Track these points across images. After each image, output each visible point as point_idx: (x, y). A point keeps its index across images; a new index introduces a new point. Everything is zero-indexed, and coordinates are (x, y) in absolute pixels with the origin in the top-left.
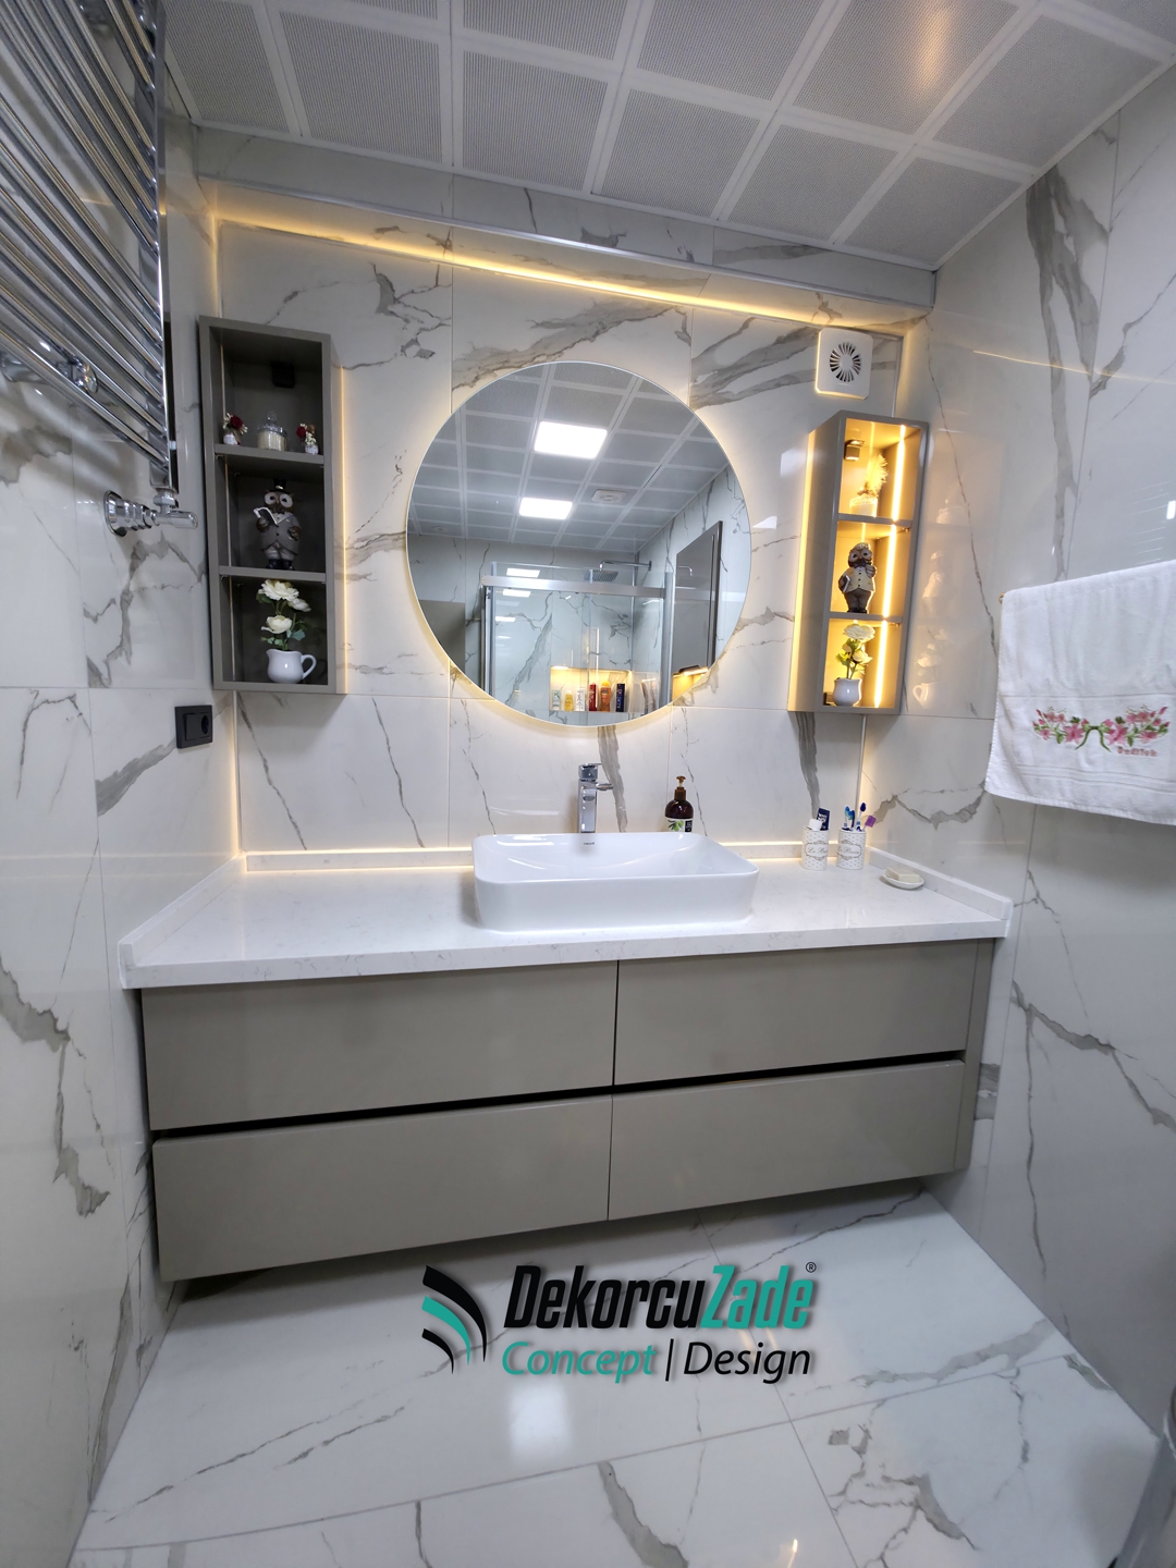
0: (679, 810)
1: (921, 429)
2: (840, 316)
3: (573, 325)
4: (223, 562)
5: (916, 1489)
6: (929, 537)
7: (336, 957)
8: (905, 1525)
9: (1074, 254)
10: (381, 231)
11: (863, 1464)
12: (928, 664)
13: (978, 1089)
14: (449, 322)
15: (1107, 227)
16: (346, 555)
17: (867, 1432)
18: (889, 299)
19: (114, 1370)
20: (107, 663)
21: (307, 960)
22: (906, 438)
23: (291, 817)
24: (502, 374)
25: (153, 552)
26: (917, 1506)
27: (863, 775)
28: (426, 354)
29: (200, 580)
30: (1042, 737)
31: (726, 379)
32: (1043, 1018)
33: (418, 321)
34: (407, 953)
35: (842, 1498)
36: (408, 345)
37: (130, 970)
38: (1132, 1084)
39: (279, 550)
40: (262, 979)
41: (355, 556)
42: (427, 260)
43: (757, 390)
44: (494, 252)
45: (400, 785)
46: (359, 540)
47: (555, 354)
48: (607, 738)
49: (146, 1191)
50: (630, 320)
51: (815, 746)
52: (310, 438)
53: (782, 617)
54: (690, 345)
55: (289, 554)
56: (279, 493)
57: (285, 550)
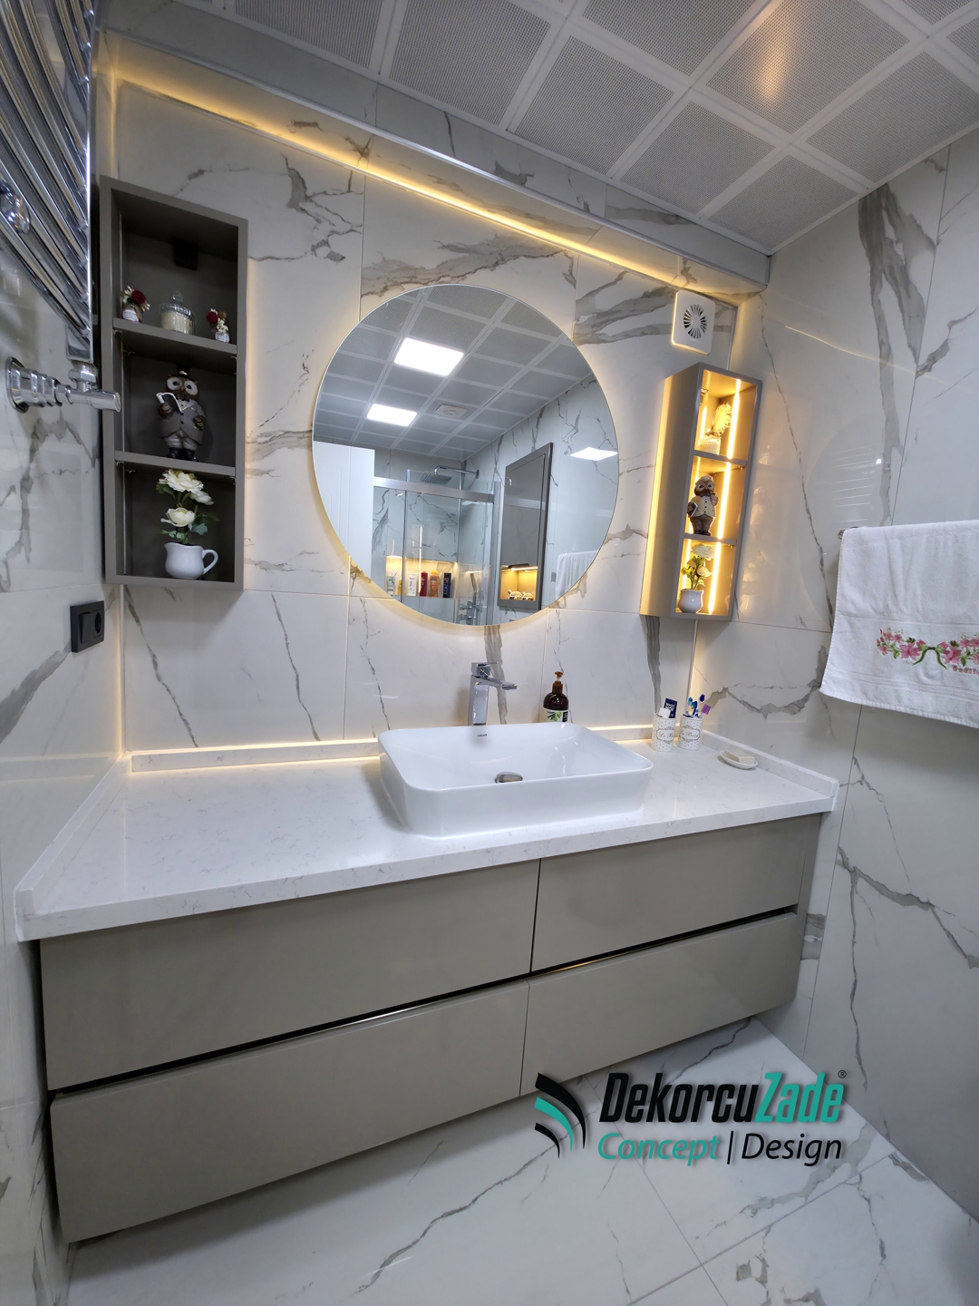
0: (556, 702)
1: (755, 387)
2: (695, 281)
3: (476, 252)
4: (118, 448)
7: (273, 881)
9: (903, 258)
10: (298, 125)
11: (768, 1293)
13: (804, 937)
14: (361, 229)
15: (935, 243)
16: (249, 449)
20: (5, 561)
21: (242, 887)
22: (743, 392)
23: (181, 715)
24: (409, 289)
25: (51, 432)
27: (694, 669)
28: (337, 258)
29: (93, 465)
30: (881, 652)
31: (603, 322)
32: (868, 879)
33: (330, 223)
34: (348, 870)
36: (319, 245)
37: (29, 920)
38: (949, 935)
39: (182, 439)
40: (191, 913)
41: (259, 449)
42: (340, 165)
43: (627, 335)
44: (410, 169)
45: (298, 680)
46: (262, 435)
47: (458, 277)
48: (492, 636)
49: (40, 1160)
50: (525, 256)
51: (659, 644)
52: (221, 325)
53: (638, 534)
54: (575, 287)
55: (193, 444)
56: (184, 379)
57: (188, 440)
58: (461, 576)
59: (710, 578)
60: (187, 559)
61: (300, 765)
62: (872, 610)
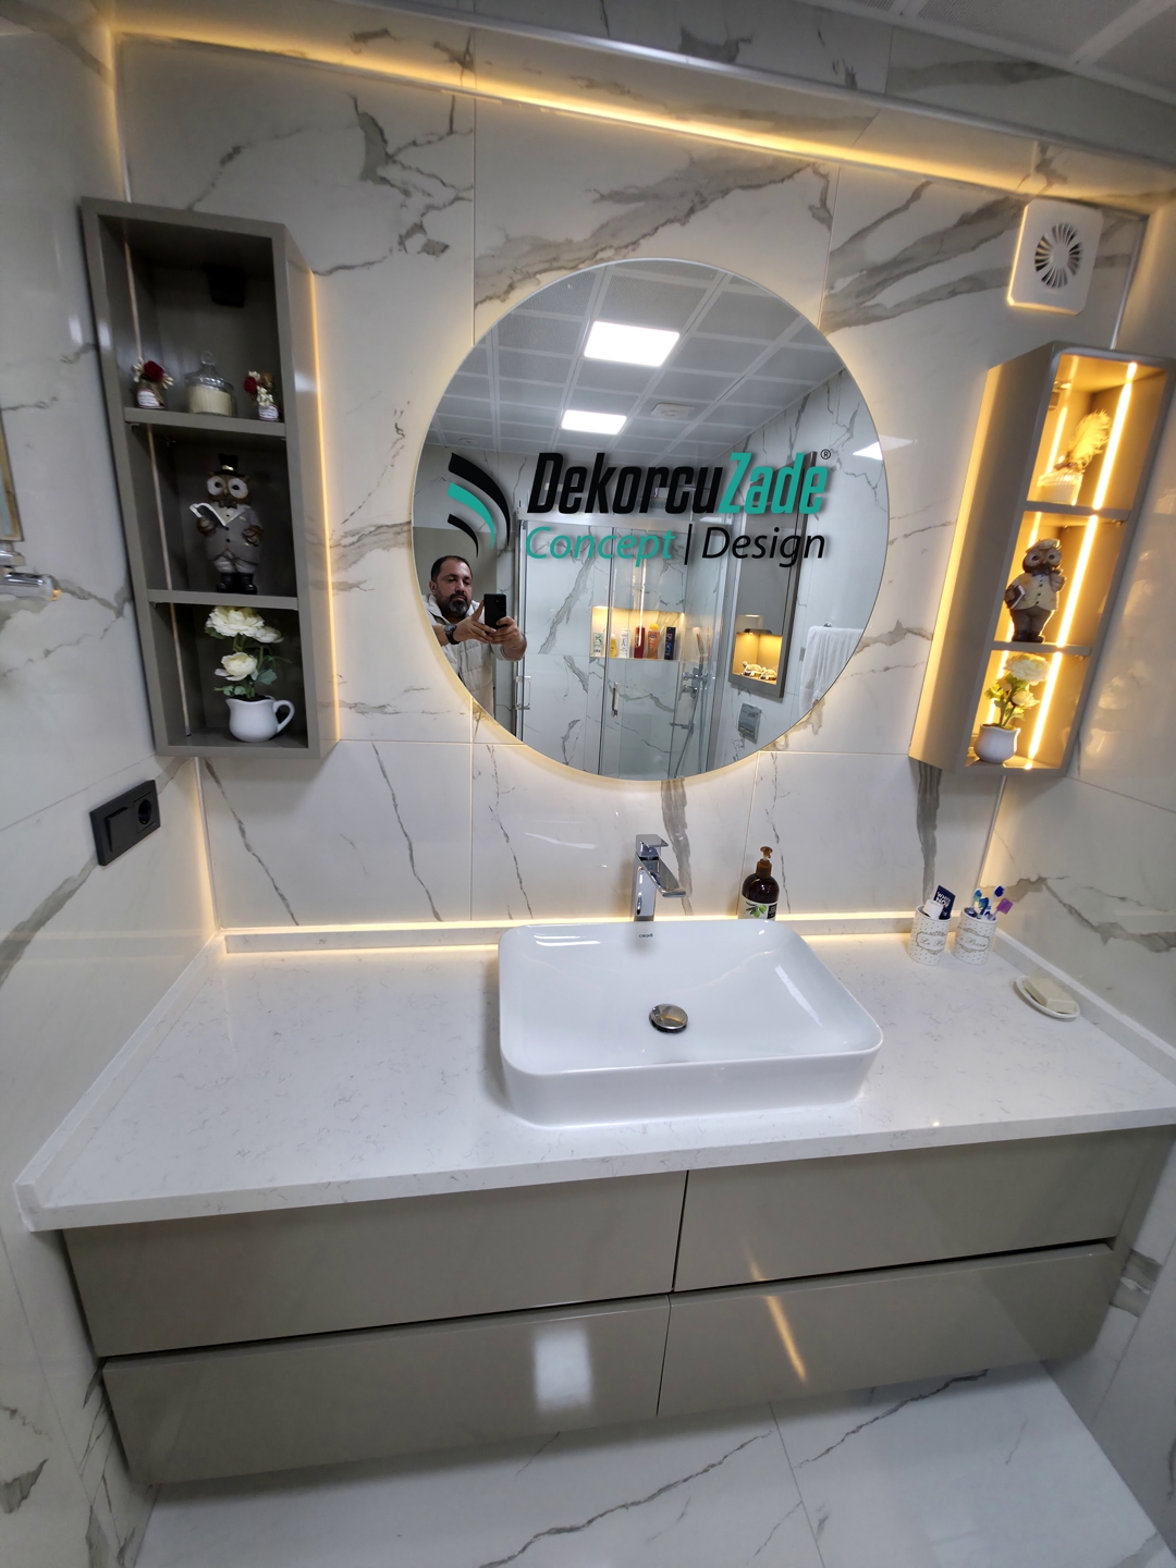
0: (761, 890)
1: (1165, 372)
2: (1063, 180)
3: (656, 197)
10: (363, 39)
13: (1121, 1275)
14: (470, 194)
16: (329, 553)
22: (1137, 382)
23: (276, 889)
24: (549, 280)
27: (994, 834)
28: (436, 249)
29: (120, 613)
31: (878, 285)
33: (424, 193)
34: (408, 1176)
36: (410, 234)
37: (35, 1212)
39: (234, 561)
40: (215, 1213)
41: (344, 556)
42: (436, 89)
43: (922, 301)
44: (540, 73)
45: (411, 850)
46: (346, 535)
47: (626, 247)
48: (673, 791)
50: (743, 187)
51: (937, 799)
52: (264, 397)
53: (916, 634)
54: (829, 228)
55: (248, 566)
56: (228, 476)
57: (241, 562)
58: (689, 630)
59: (1035, 709)
60: (253, 719)
61: (414, 954)
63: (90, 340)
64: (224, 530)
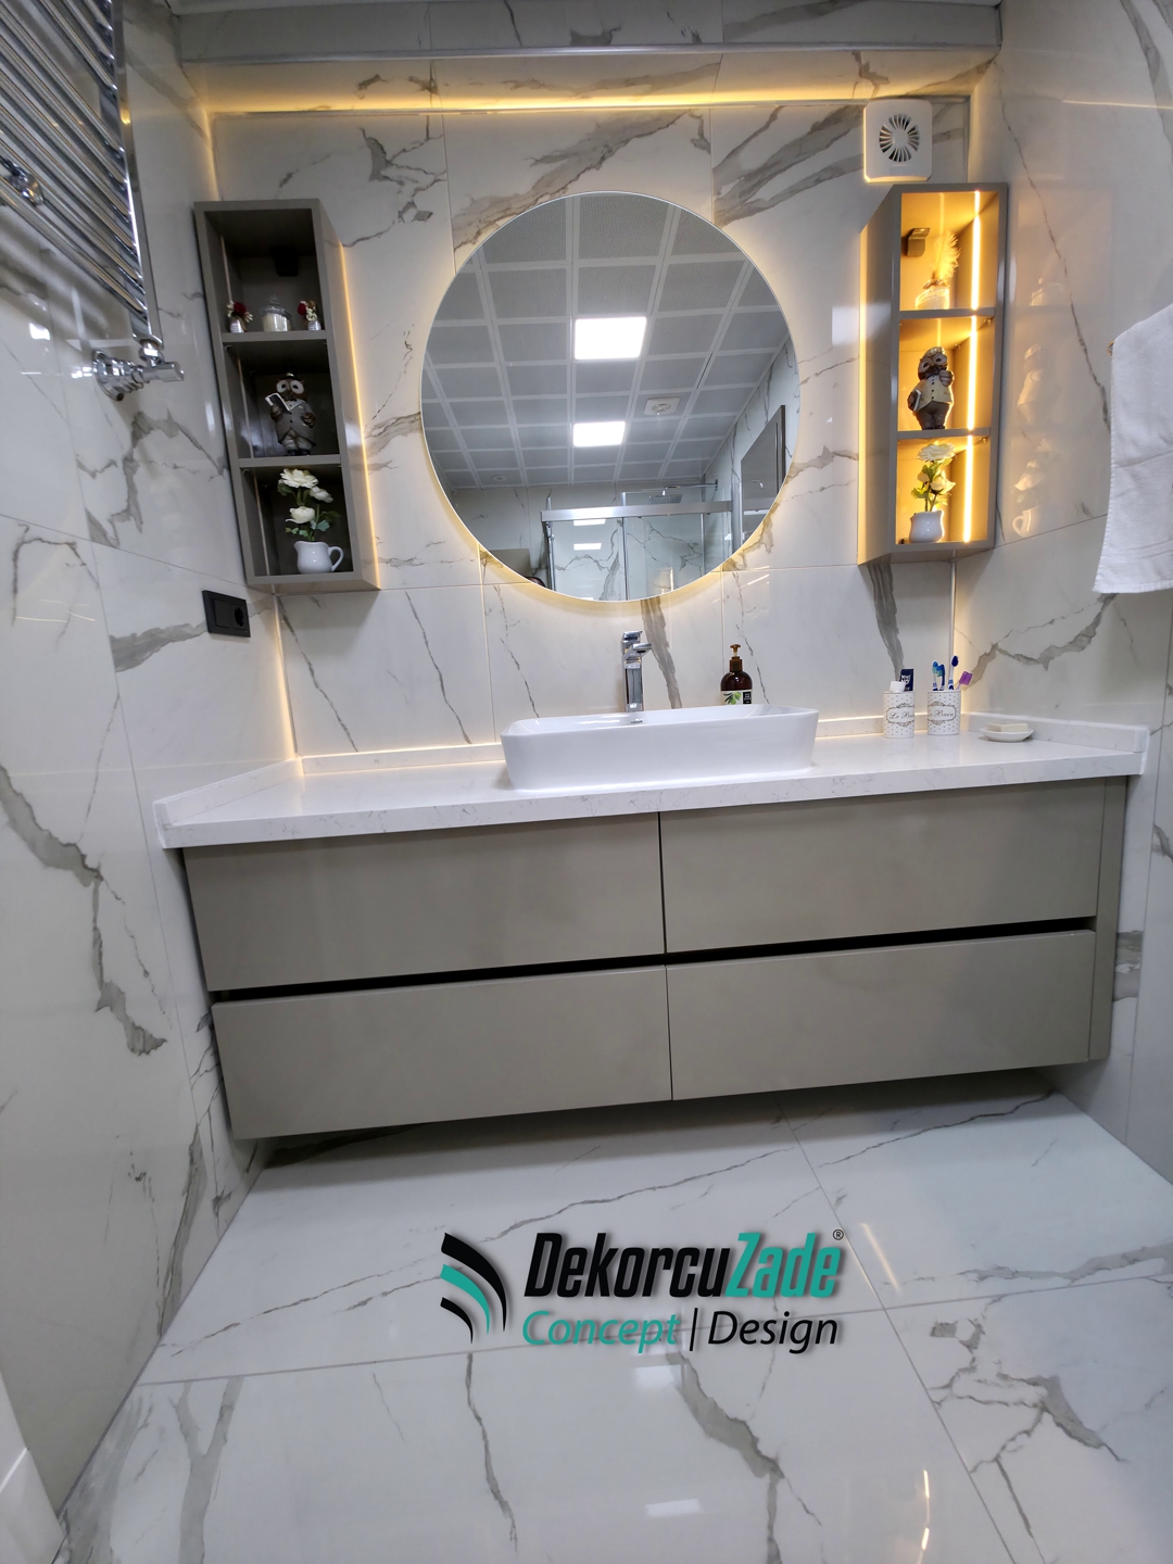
0: (736, 681)
1: (1000, 196)
2: (885, 80)
3: (576, 154)
4: (244, 453)
5: (1042, 1391)
6: (1018, 330)
7: (360, 813)
8: (1027, 1426)
10: (365, 85)
11: (974, 1360)
12: (1029, 485)
13: (1115, 965)
14: (445, 176)
17: (979, 1327)
18: (945, 44)
19: (185, 1212)
20: (111, 522)
21: (332, 816)
23: (339, 720)
24: (502, 223)
25: (158, 427)
26: (1043, 1408)
28: (424, 216)
29: (221, 473)
31: (755, 185)
33: (413, 181)
35: (945, 1393)
36: (405, 210)
37: (166, 830)
39: (295, 438)
40: (289, 838)
41: (375, 444)
42: (415, 113)
43: (792, 191)
44: (481, 84)
45: (441, 680)
46: (376, 427)
47: (558, 191)
48: (652, 614)
49: (210, 1052)
50: (638, 136)
51: (894, 604)
52: (311, 314)
53: (843, 456)
54: (709, 152)
55: (304, 441)
56: (290, 380)
57: (300, 439)
60: (313, 556)
62: (1161, 442)
63: (200, 290)
64: (288, 415)
